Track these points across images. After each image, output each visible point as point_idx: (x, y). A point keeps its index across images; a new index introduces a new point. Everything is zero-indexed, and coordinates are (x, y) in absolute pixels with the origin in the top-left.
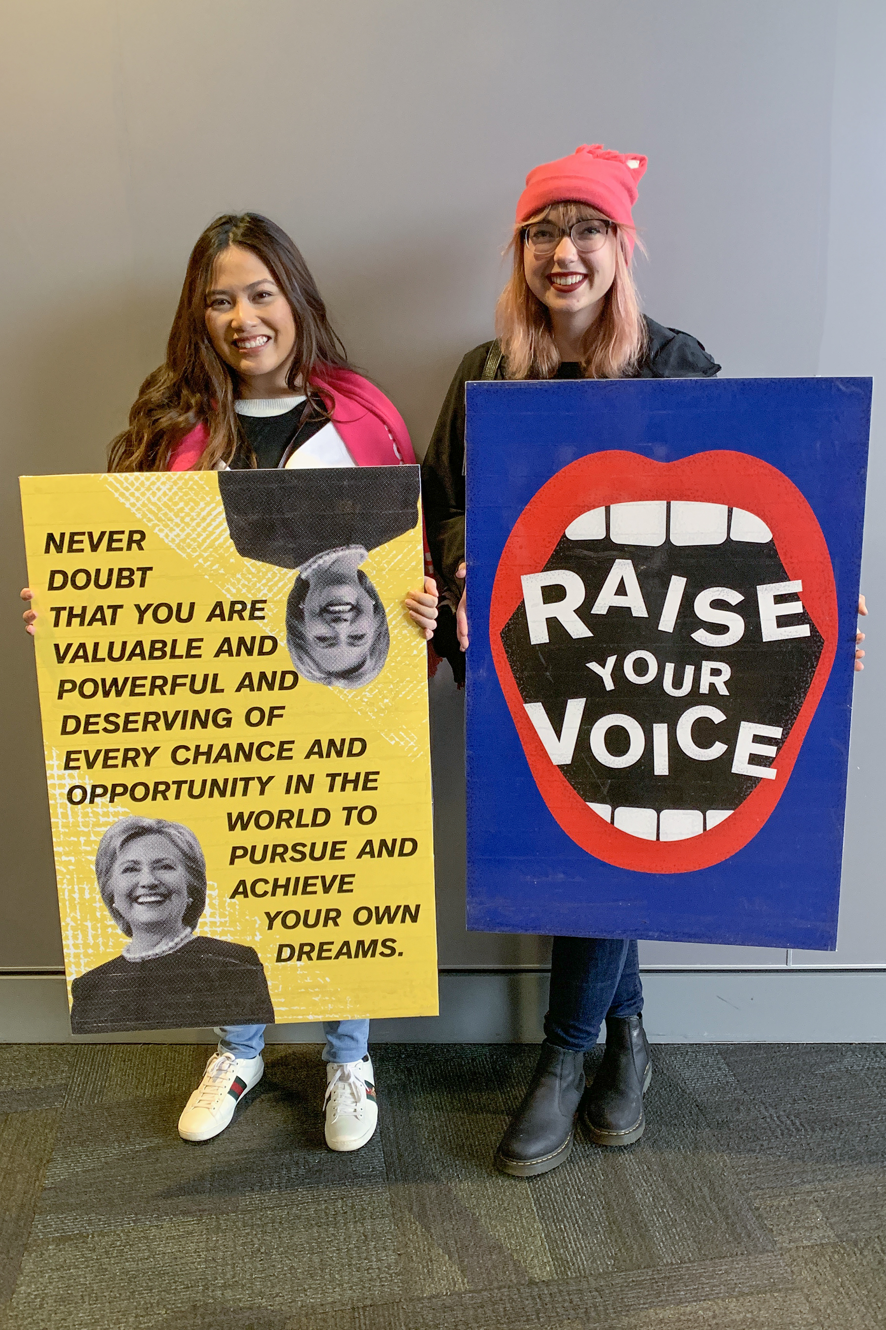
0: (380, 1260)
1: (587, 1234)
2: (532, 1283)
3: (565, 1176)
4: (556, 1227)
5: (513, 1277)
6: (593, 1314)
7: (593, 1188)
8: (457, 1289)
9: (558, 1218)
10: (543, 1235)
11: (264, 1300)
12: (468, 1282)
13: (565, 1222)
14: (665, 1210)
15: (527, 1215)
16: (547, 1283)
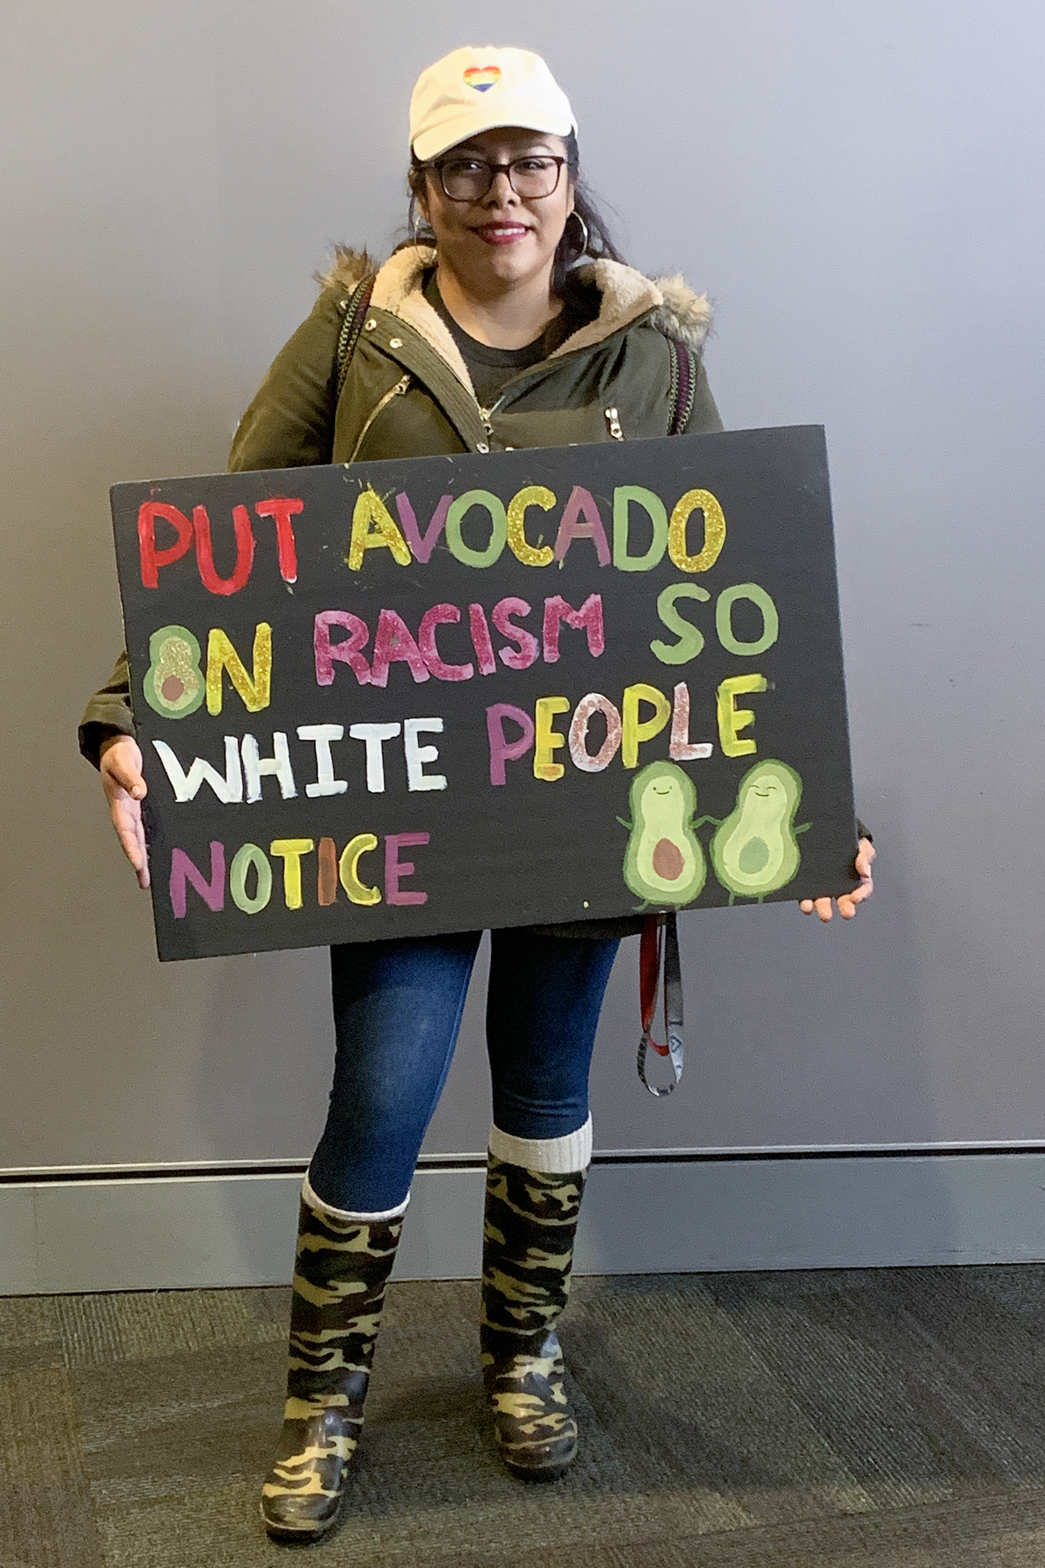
0: (625, 1502)
1: (907, 1467)
2: (845, 1514)
3: (858, 1411)
4: (862, 1461)
5: (817, 1510)
6: (939, 1541)
7: (902, 1420)
8: (742, 1525)
9: (861, 1452)
10: (846, 1469)
11: (474, 1547)
12: (755, 1518)
13: (873, 1455)
14: (1010, 1438)
15: (816, 1450)
16: (866, 1515)
